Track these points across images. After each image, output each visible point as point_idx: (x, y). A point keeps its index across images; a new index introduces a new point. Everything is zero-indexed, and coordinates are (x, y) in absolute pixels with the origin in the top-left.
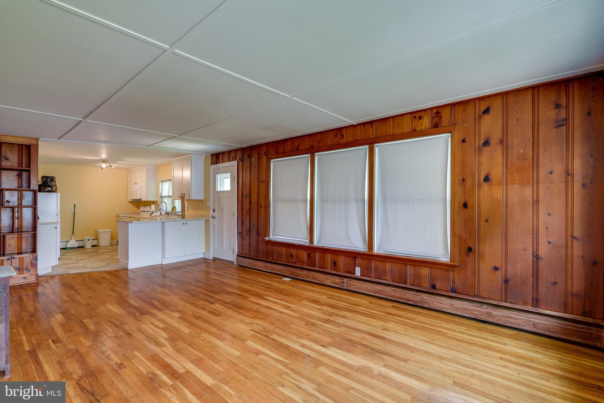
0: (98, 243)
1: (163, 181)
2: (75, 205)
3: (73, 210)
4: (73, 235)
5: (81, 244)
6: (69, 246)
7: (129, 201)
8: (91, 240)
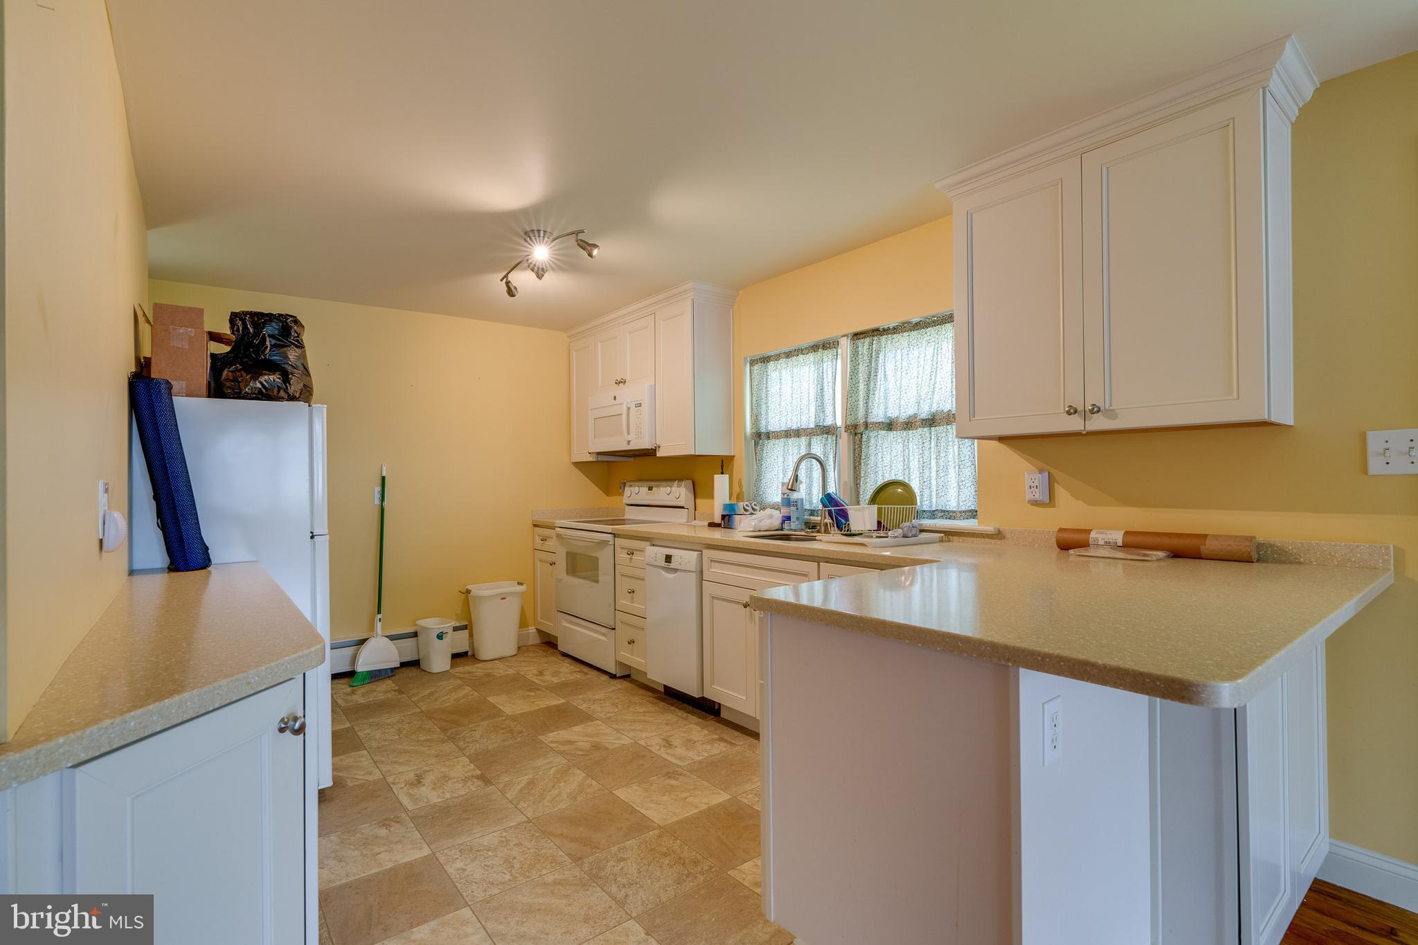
0: (472, 644)
1: (765, 360)
2: (383, 478)
3: (377, 502)
4: (379, 612)
5: (407, 650)
6: (364, 665)
7: (577, 464)
8: (450, 631)
